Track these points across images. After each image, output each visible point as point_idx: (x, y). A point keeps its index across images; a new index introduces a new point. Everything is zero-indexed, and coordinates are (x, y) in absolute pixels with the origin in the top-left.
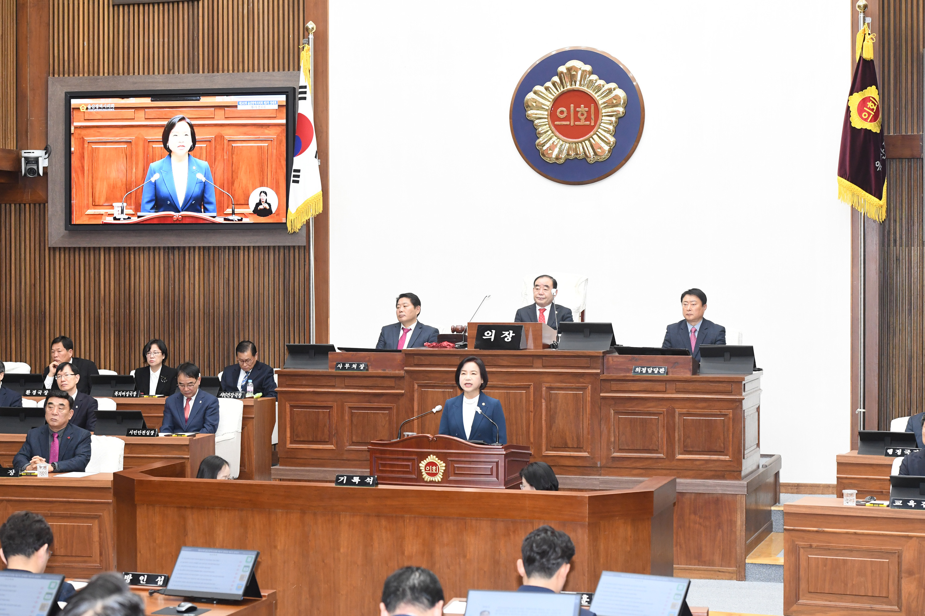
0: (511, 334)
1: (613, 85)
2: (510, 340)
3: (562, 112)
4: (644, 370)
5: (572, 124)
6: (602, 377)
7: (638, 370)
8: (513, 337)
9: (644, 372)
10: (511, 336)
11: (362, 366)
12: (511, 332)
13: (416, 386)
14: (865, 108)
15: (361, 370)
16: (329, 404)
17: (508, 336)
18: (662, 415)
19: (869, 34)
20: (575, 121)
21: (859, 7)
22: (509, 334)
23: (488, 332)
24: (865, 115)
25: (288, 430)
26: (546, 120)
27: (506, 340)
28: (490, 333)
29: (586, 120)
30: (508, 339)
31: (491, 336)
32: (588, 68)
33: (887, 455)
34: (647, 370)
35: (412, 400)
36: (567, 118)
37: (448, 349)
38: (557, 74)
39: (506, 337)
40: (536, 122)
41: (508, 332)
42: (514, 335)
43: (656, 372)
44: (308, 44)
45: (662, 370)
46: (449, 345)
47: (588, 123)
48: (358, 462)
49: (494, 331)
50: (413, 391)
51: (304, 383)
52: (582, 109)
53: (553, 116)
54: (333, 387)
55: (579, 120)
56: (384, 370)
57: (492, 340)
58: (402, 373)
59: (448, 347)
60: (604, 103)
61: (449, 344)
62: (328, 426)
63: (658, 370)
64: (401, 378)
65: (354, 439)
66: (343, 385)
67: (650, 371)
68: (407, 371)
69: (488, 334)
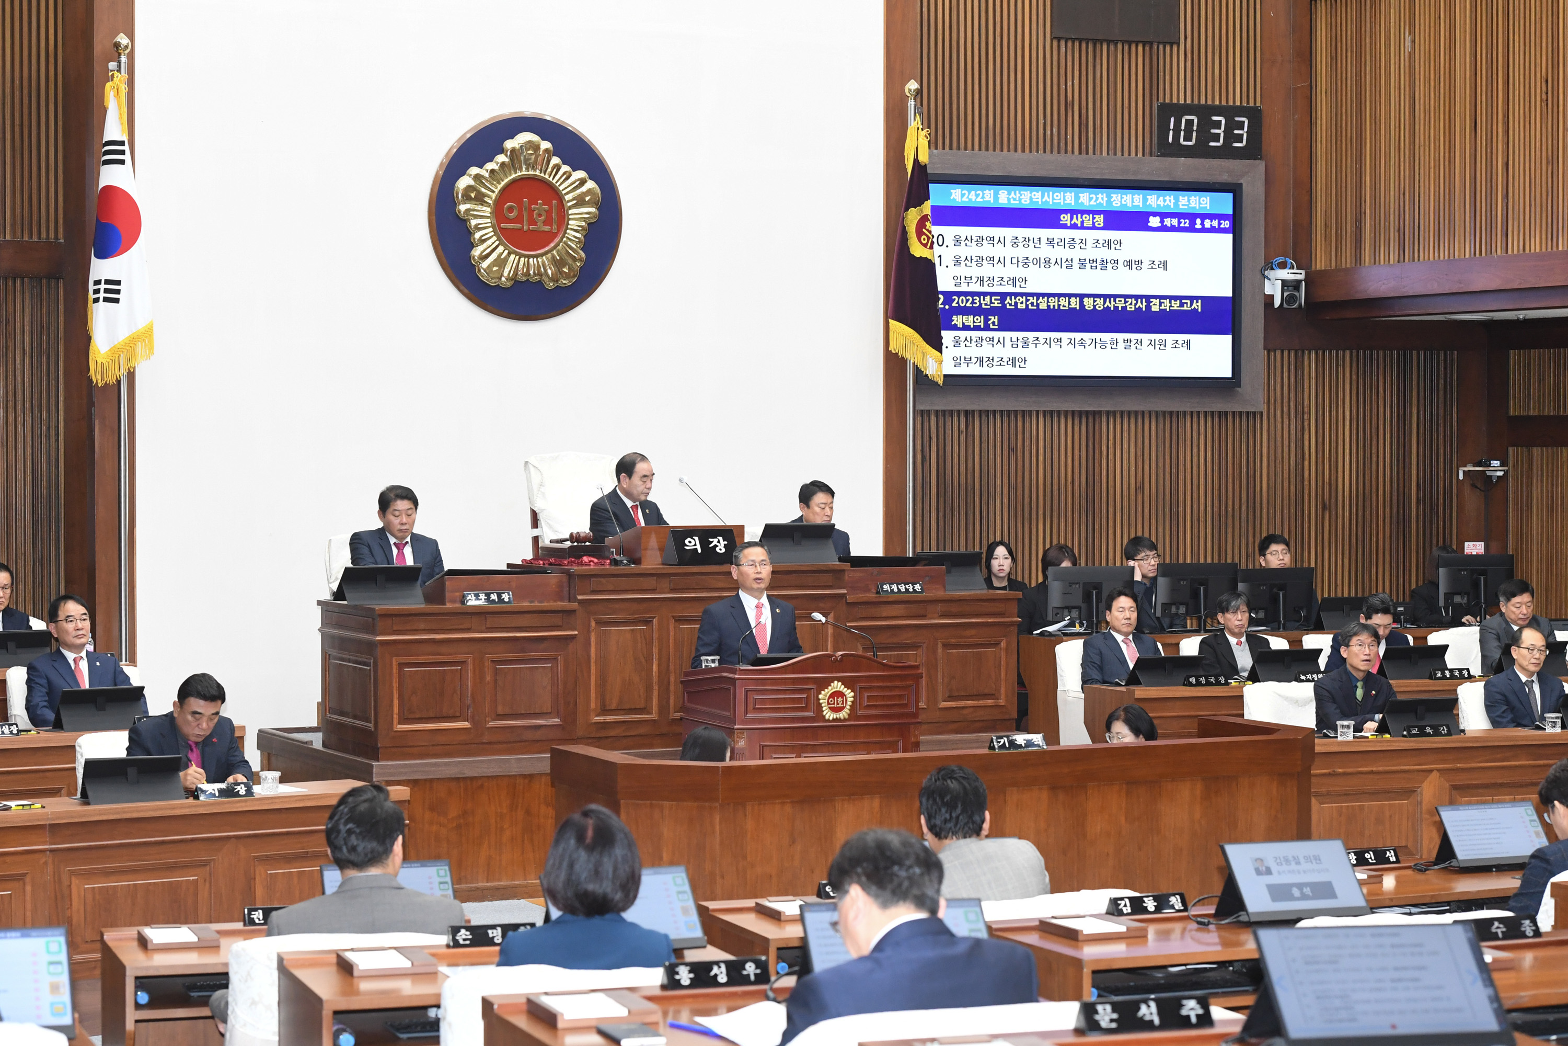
0: (723, 543)
1: (581, 174)
2: (723, 550)
3: (511, 209)
4: (894, 587)
5: (525, 228)
6: (850, 599)
7: (886, 587)
8: (725, 546)
9: (896, 590)
10: (723, 545)
11: (506, 597)
12: (721, 539)
13: (593, 624)
14: (924, 230)
15: (507, 603)
16: (460, 658)
17: (718, 544)
18: (920, 650)
19: (922, 130)
20: (529, 224)
21: (910, 90)
22: (719, 542)
23: (689, 539)
24: (924, 239)
25: (396, 702)
26: (489, 220)
27: (718, 549)
28: (693, 541)
29: (545, 223)
30: (720, 550)
31: (695, 545)
32: (546, 145)
33: (1191, 684)
34: (898, 588)
35: (588, 643)
36: (518, 219)
37: (592, 567)
38: (502, 151)
39: (716, 546)
40: (474, 222)
41: (717, 540)
42: (726, 543)
43: (911, 590)
44: (119, 71)
45: (918, 587)
46: (593, 561)
47: (547, 228)
48: (505, 745)
49: (696, 538)
50: (589, 632)
51: (422, 626)
52: (540, 206)
53: (499, 213)
54: (468, 630)
55: (535, 223)
56: (531, 602)
57: (699, 551)
58: (575, 605)
59: (592, 563)
60: (574, 199)
61: (593, 559)
62: (459, 693)
63: (911, 587)
64: (571, 612)
65: (500, 710)
66: (484, 628)
67: (903, 588)
68: (581, 602)
69: (690, 542)
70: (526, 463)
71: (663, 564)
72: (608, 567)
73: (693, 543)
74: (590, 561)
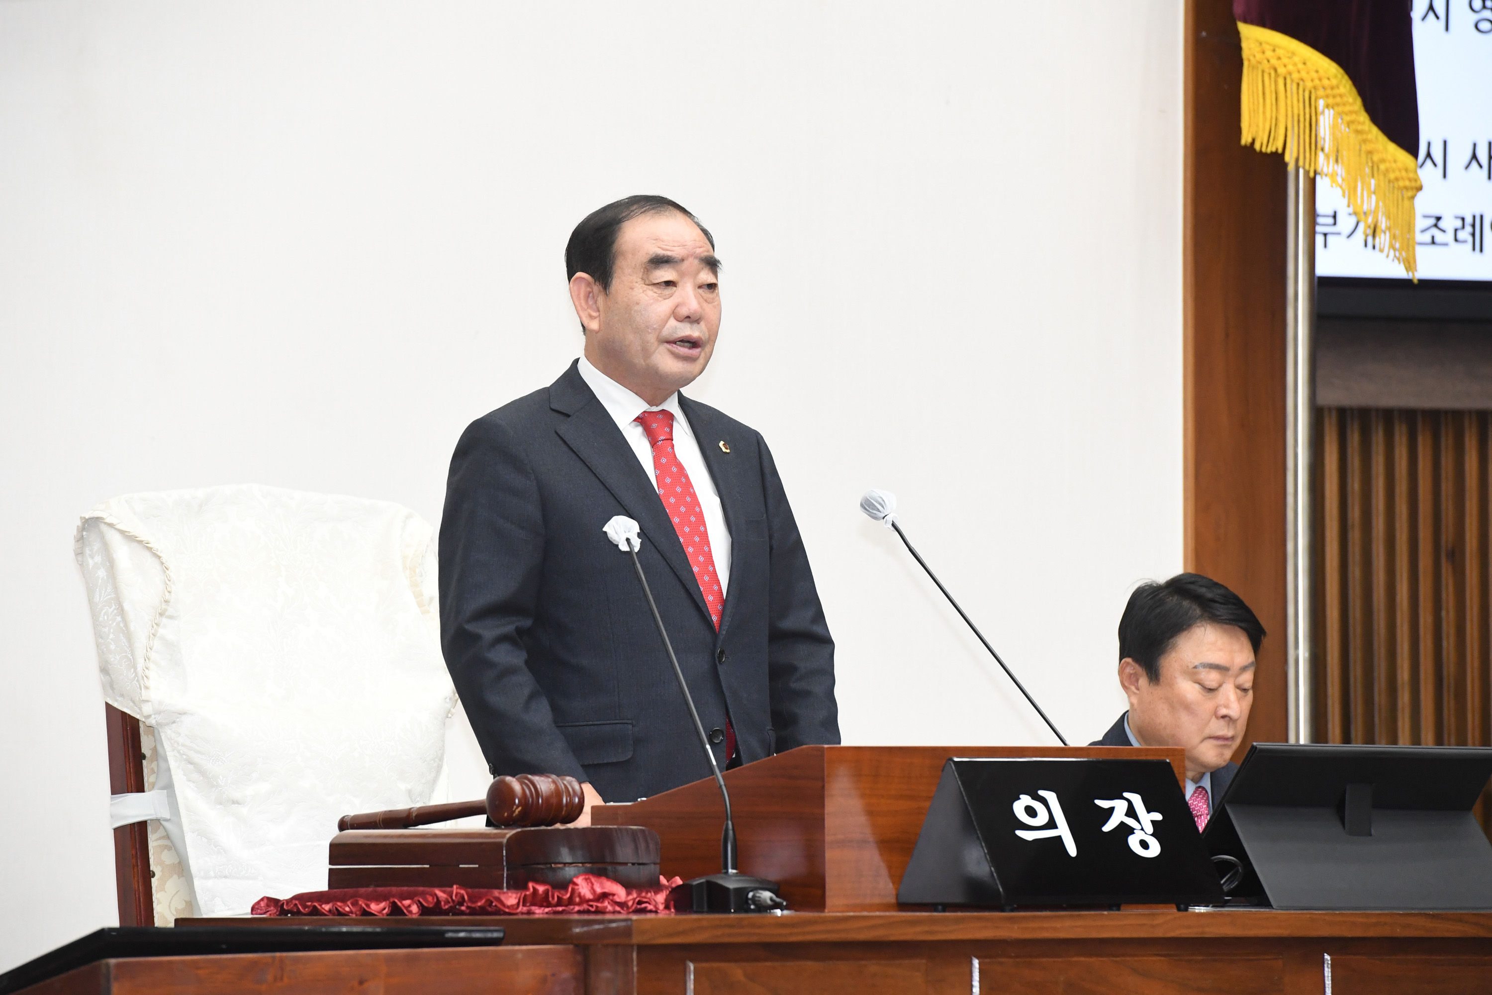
0: (1148, 818)
2: (1155, 850)
8: (1159, 830)
10: (1150, 829)
12: (1136, 799)
17: (1131, 822)
22: (1131, 812)
23: (1025, 800)
27: (1133, 843)
28: (1040, 809)
30: (1144, 845)
31: (1051, 824)
39: (1124, 830)
41: (1125, 804)
42: (1158, 817)
49: (1051, 797)
57: (1072, 850)
69: (1031, 812)
70: (90, 524)
71: (902, 906)
72: (663, 915)
73: (1042, 818)
74: (605, 896)
